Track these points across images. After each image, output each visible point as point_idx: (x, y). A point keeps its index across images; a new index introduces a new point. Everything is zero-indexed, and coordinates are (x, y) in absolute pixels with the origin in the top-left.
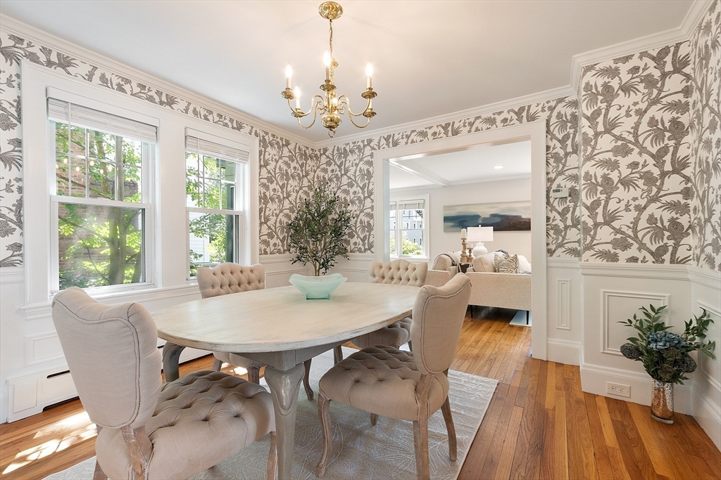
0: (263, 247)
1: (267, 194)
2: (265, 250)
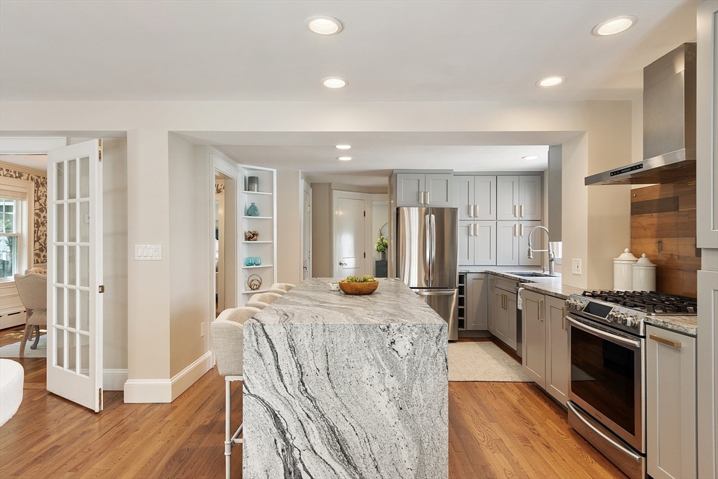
0: (36, 258)
1: (39, 220)
2: (37, 260)
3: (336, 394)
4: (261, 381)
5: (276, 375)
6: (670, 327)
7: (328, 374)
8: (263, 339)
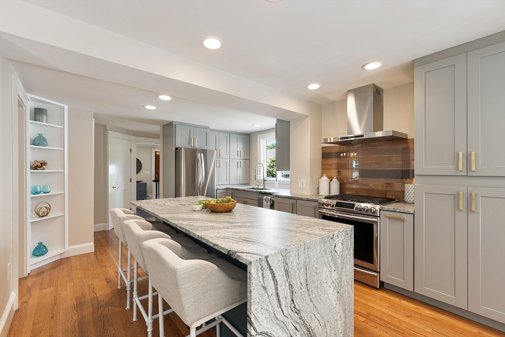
3: (311, 299)
4: (266, 315)
5: (276, 303)
6: (398, 211)
7: (307, 285)
8: (267, 272)
